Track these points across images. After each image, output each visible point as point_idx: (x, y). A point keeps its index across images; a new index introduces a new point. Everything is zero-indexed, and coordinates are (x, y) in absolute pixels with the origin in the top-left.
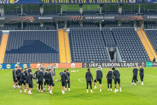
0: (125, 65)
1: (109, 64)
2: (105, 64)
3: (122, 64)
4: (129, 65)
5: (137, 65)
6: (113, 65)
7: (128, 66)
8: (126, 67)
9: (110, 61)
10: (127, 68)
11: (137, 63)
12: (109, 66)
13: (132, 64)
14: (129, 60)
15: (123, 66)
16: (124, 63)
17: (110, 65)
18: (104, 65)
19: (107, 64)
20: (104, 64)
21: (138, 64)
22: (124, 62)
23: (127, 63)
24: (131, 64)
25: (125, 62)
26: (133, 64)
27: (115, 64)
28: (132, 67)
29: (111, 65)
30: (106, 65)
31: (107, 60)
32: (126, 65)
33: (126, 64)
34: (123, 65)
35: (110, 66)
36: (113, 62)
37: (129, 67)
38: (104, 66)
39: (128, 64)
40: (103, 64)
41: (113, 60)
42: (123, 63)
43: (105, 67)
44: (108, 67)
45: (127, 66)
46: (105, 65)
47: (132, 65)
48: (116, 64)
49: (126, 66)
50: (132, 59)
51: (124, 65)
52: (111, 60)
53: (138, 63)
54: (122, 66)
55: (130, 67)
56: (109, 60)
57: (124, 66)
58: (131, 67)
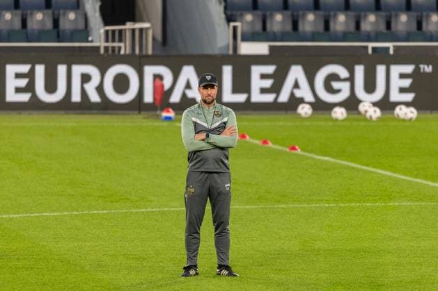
0: (268, 83)
1: (86, 78)
2: (40, 70)
3: (227, 71)
4: (304, 92)
5: (402, 90)
6: (121, 84)
7: (295, 102)
8: (275, 107)
9: (98, 35)
10: (280, 121)
11: (396, 70)
12: (76, 97)
13: (343, 72)
14: (314, 37)
15: (241, 98)
16: (256, 71)
17: (91, 88)
18: (23, 83)
19: (62, 70)
20: (18, 76)
21: (407, 83)
22: (247, 48)
23: (281, 61)
24: (333, 77)
25: (261, 48)
26: (351, 79)
27: (150, 71)
28: (340, 113)
29: (100, 89)
30: (51, 87)
31: (56, 23)
32: (276, 89)
33: (278, 79)
34: (241, 84)
35: (95, 98)
36: (125, 48)
37: (305, 110)
38: (25, 97)
39: (296, 72)
40: (11, 70)
41: (129, 25)
42: (243, 67)
43: (35, 105)
44: (66, 105)
45: (284, 97)
46: (30, 88)
47: (345, 87)
48: (158, 77)
49: (269, 98)
50: (342, 18)
51: (257, 83)
52: (107, 22)
53: (409, 69)
54: (228, 96)
55: (320, 107)
56: (84, 33)
57: (257, 97)
58: (330, 107)
